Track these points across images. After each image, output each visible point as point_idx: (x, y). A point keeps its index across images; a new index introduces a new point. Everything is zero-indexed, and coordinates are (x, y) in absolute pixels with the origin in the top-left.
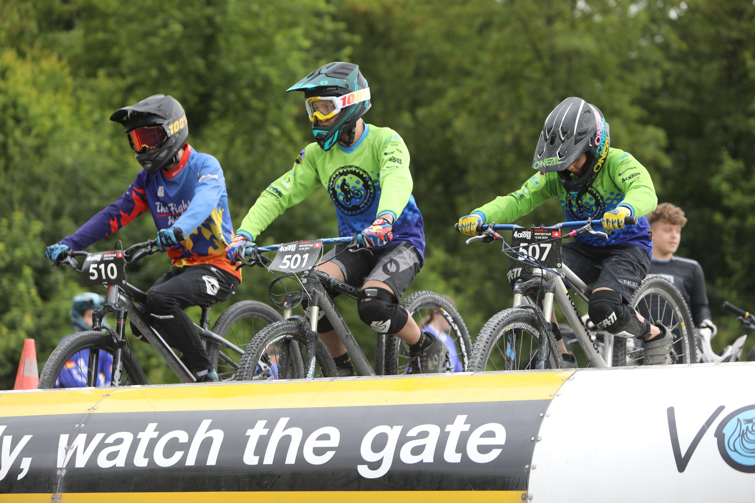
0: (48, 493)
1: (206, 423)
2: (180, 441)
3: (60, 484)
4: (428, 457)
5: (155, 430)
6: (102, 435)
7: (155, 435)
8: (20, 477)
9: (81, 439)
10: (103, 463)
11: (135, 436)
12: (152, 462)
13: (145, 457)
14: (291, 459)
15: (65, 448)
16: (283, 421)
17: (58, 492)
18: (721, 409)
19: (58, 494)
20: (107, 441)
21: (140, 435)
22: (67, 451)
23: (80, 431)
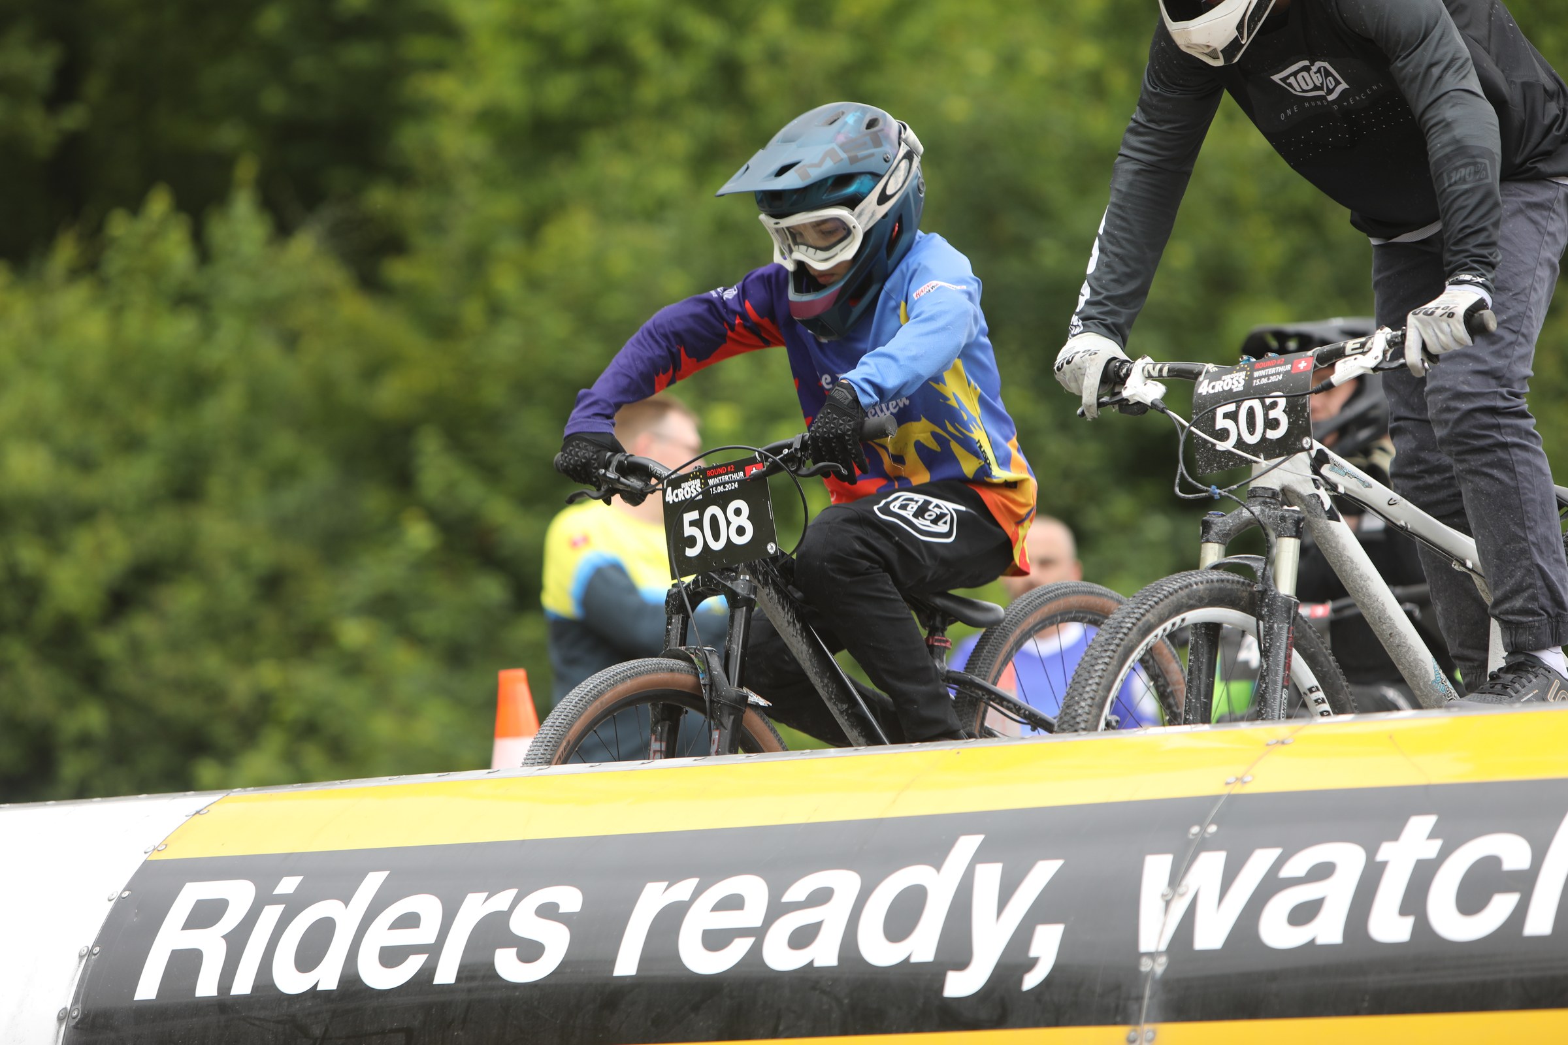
0: (1115, 1023)
2: (1508, 865)
3: (1151, 998)
5: (1432, 835)
6: (1273, 854)
7: (1432, 849)
8: (1031, 981)
9: (1210, 865)
10: (1278, 933)
11: (1371, 852)
12: (1423, 927)
13: (1404, 911)
15: (1163, 896)
17: (1147, 1021)
19: (1146, 1028)
20: (1286, 872)
21: (1386, 851)
22: (1168, 904)
23: (1203, 844)
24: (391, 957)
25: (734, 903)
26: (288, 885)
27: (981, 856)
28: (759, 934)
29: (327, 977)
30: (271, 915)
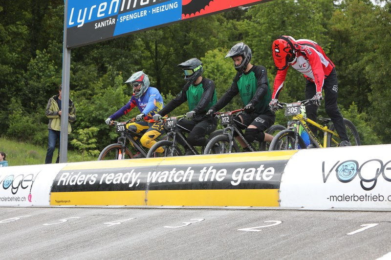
0: (144, 190)
1: (190, 168)
3: (148, 187)
4: (251, 179)
5: (175, 170)
6: (160, 172)
7: (175, 172)
8: (137, 185)
9: (155, 173)
10: (160, 181)
11: (169, 172)
12: (173, 180)
13: (171, 179)
14: (212, 180)
15: (150, 176)
16: (211, 167)
18: (339, 162)
19: (147, 191)
20: (161, 174)
21: (171, 172)
23: (154, 171)
24: (80, 181)
25: (111, 176)
26: (72, 173)
27: (134, 172)
28: (113, 180)
29: (74, 183)
30: (70, 176)
